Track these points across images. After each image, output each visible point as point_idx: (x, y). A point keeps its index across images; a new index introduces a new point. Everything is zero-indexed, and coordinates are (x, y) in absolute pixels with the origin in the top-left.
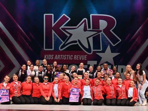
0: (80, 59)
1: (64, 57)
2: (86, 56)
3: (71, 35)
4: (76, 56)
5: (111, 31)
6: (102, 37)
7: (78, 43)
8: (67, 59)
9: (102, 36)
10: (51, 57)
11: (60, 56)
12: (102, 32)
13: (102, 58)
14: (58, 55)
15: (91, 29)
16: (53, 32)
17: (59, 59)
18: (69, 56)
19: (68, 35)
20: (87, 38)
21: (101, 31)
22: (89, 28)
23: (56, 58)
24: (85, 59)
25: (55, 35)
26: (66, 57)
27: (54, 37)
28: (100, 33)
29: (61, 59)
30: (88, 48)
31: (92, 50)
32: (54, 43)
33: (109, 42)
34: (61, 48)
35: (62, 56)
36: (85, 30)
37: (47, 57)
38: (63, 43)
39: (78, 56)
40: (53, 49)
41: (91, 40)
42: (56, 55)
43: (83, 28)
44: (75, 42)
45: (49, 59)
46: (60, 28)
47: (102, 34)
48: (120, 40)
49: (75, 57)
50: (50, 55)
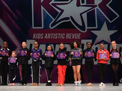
0: (73, 38)
1: (55, 36)
2: (79, 34)
3: (62, 11)
4: (68, 34)
5: (107, 5)
6: (97, 13)
7: (70, 20)
8: (59, 38)
9: (97, 11)
10: (41, 36)
11: (51, 35)
12: (98, 7)
13: (97, 36)
14: (49, 34)
15: (85, 4)
16: (42, 8)
17: (50, 38)
18: (60, 35)
19: (59, 11)
20: (81, 14)
21: (96, 6)
22: (82, 3)
23: (47, 37)
24: (79, 38)
25: (44, 11)
26: (58, 36)
27: (43, 13)
28: (95, 8)
29: (52, 38)
30: (82, 26)
31: (87, 28)
32: (44, 20)
33: (106, 18)
34: (52, 26)
35: (53, 35)
36: (78, 5)
37: (36, 36)
38: (54, 20)
39: (71, 35)
40: (43, 27)
41: (85, 16)
42: (46, 34)
43: (76, 2)
44: (68, 18)
45: (38, 38)
46: (50, 4)
47: (97, 9)
48: (118, 16)
49: (67, 36)
50: (40, 34)
